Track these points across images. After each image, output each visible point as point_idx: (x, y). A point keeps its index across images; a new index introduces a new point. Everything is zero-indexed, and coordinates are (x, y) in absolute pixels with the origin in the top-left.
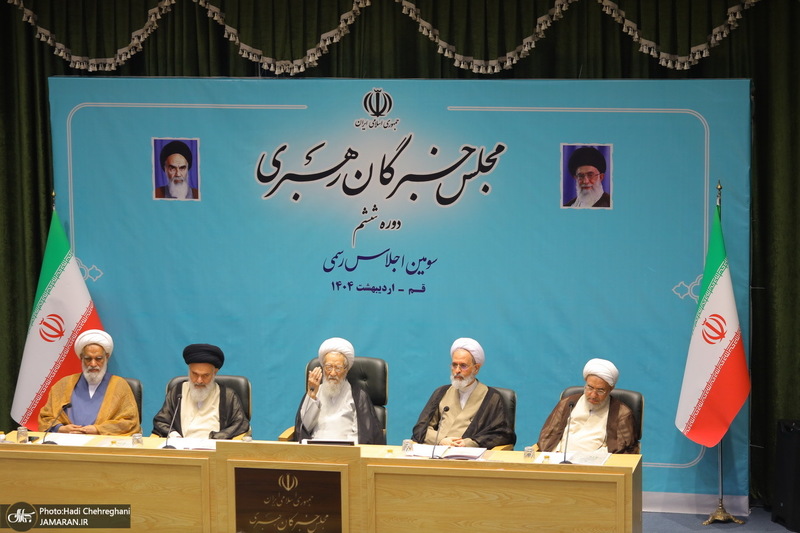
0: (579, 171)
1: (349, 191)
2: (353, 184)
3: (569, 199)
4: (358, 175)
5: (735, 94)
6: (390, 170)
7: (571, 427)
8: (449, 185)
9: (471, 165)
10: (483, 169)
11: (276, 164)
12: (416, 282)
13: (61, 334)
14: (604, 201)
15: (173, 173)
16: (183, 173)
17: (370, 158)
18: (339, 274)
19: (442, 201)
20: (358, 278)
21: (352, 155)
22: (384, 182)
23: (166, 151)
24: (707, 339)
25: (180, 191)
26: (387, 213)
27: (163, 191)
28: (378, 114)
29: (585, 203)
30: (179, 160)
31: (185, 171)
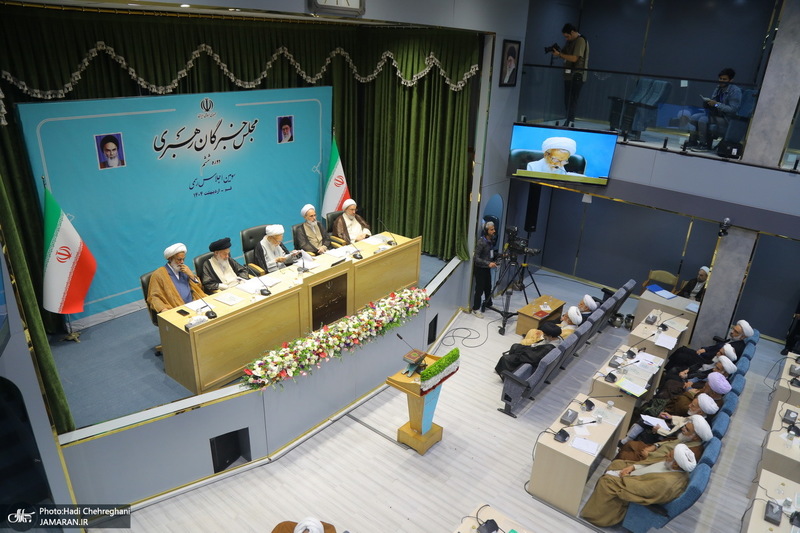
0: (284, 127)
1: (198, 149)
2: (199, 145)
3: (280, 141)
4: (201, 141)
5: (327, 91)
6: (214, 137)
7: (348, 229)
8: (238, 141)
9: (245, 131)
10: (250, 131)
11: (163, 141)
12: (228, 185)
13: (69, 256)
14: (291, 139)
15: (109, 153)
16: (115, 153)
17: (205, 133)
18: (197, 189)
19: (236, 148)
20: (205, 190)
21: (198, 131)
22: (212, 142)
23: (103, 142)
24: (336, 185)
25: (114, 163)
26: (214, 158)
27: (104, 164)
28: (207, 110)
29: (285, 141)
30: (111, 146)
31: (116, 151)
